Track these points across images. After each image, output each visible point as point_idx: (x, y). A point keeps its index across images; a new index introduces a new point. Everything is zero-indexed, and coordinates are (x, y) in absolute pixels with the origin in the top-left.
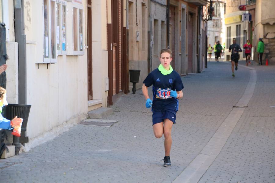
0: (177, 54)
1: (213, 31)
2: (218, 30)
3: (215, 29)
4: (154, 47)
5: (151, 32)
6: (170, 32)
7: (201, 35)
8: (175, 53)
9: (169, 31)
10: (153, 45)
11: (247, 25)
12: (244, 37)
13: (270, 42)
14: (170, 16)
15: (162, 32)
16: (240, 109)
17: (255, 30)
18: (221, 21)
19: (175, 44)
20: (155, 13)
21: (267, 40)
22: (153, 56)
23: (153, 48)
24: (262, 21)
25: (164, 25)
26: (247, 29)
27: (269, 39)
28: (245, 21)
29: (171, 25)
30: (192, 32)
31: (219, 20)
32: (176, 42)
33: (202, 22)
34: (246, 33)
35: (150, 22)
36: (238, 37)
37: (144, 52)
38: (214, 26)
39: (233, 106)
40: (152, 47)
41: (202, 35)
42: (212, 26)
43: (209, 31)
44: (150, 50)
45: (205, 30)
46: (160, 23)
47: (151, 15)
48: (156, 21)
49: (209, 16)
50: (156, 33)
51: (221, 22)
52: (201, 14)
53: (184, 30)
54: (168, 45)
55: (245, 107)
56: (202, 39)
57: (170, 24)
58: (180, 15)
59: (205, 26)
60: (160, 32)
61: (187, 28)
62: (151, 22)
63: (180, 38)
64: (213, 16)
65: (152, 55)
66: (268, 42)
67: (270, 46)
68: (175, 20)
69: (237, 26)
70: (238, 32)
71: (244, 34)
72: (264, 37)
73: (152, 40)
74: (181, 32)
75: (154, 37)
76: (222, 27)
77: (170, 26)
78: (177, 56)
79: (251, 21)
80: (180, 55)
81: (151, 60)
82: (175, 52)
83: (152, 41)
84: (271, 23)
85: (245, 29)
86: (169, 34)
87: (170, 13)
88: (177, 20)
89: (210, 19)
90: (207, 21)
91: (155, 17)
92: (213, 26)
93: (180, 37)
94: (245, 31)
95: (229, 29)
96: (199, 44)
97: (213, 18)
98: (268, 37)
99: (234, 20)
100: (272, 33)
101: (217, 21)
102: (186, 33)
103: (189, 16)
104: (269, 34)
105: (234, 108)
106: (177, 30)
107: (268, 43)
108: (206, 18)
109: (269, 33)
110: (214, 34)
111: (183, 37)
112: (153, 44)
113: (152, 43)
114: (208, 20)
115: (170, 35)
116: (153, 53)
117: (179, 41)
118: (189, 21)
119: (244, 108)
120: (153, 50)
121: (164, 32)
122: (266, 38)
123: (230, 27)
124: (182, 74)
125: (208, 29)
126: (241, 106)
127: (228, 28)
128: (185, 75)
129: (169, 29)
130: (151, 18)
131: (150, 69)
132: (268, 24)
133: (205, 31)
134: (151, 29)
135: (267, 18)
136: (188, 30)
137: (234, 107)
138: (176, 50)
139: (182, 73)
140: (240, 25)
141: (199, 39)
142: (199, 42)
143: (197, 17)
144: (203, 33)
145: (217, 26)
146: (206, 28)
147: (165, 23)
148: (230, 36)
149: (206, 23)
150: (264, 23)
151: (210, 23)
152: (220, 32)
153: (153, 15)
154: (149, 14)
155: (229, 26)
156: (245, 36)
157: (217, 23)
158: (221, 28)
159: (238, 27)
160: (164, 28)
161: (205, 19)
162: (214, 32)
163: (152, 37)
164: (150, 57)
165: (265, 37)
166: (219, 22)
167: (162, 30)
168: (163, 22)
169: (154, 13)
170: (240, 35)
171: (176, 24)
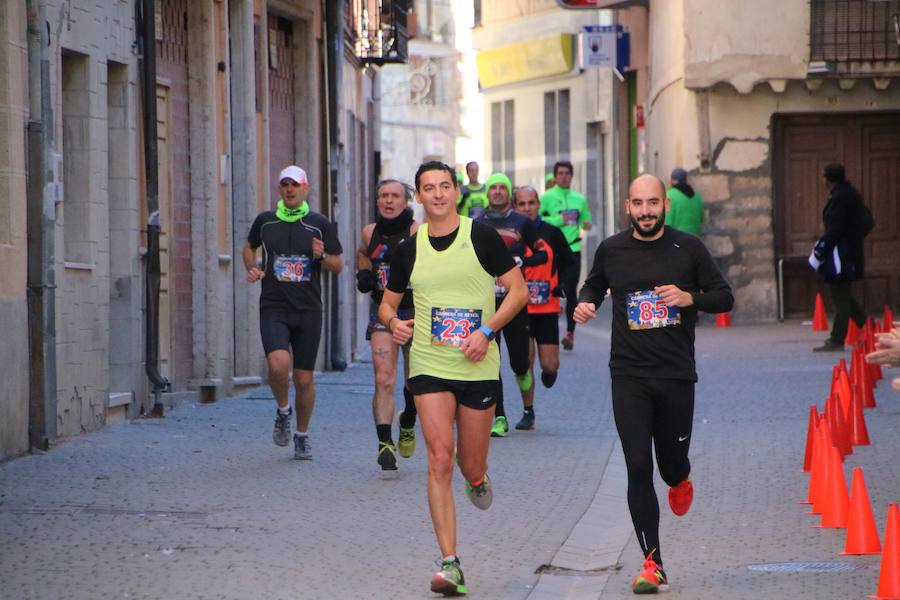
0: (208, 258)
1: (413, 126)
2: (439, 117)
3: (421, 114)
4: (66, 218)
5: (46, 128)
6: (161, 131)
7: (346, 148)
8: (194, 251)
9: (155, 122)
10: (57, 204)
11: (607, 91)
12: (590, 164)
13: (735, 194)
14: (158, 36)
15: (110, 128)
16: (578, 580)
17: (652, 121)
18: (453, 66)
19: (190, 199)
20: (64, 14)
21: (722, 180)
22: (58, 269)
23: (61, 220)
24: (689, 68)
25: (124, 90)
26: (604, 114)
27: (731, 175)
28: (592, 72)
29: (166, 88)
30: (294, 131)
31: (446, 65)
32: (197, 192)
33: (347, 73)
34: (603, 136)
35: (36, 69)
36: (558, 158)
37: (10, 246)
38: (418, 98)
39: (538, 565)
40: (52, 216)
41: (352, 149)
42: (407, 96)
43: (390, 124)
44: (41, 233)
45: (364, 119)
46: (97, 73)
47: (40, 26)
48: (72, 60)
49: (386, 40)
50: (75, 138)
51: (456, 75)
52: (343, 24)
53: (246, 120)
54: (153, 206)
55: (602, 570)
56: (353, 175)
57: (160, 79)
58: (221, 28)
59: (367, 94)
60: (98, 130)
61: (259, 108)
62: (45, 65)
63: (220, 166)
64: (411, 38)
65: (52, 262)
66: (724, 195)
67: (739, 215)
68: (186, 61)
69: (550, 96)
70: (556, 134)
71: (590, 145)
72: (705, 163)
73: (51, 173)
74: (224, 132)
75: (65, 157)
76: (463, 103)
77: (160, 92)
78: (207, 269)
79: (626, 69)
80: (223, 263)
81: (46, 293)
82: (191, 245)
83: (51, 180)
84: (743, 83)
85: (598, 119)
86: (156, 138)
87: (158, 18)
88: (202, 55)
89: (394, 54)
90: (375, 66)
91: (68, 41)
92: (413, 95)
93: (223, 158)
94: (594, 127)
95: (503, 113)
96: (335, 200)
97: (413, 47)
98: (723, 163)
99: (529, 63)
100: (746, 140)
101: (434, 67)
102: (257, 135)
103: (273, 33)
104: (728, 144)
105: (544, 576)
106: (205, 119)
107: (729, 200)
108: (372, 49)
109: (733, 140)
110: (417, 141)
111: (237, 157)
112: (61, 198)
113: (52, 191)
114: (380, 62)
115: (159, 142)
116: (58, 254)
117: (215, 184)
118: (275, 64)
119: (603, 577)
120: (57, 236)
121: (125, 128)
122: (716, 171)
123: (510, 104)
124: (236, 379)
125: (385, 114)
126: (582, 568)
127: (496, 106)
128: (254, 385)
129: (155, 114)
130: (41, 42)
131: (45, 346)
132: (722, 88)
133: (367, 128)
134: (46, 108)
135: (716, 56)
136: (267, 118)
137: (544, 568)
138: (196, 237)
139: (235, 375)
140: (565, 93)
141: (335, 173)
142: (334, 190)
143: (320, 42)
144: (357, 134)
145: (431, 96)
146: (372, 106)
147: (132, 74)
148: (510, 155)
149: (373, 76)
150: (704, 84)
151: (392, 77)
152: (451, 131)
153: (54, 29)
154: (31, 17)
155: (501, 96)
156: (596, 154)
157: (432, 78)
158: (460, 110)
159: (557, 102)
160: (125, 107)
161: (365, 55)
162: (420, 132)
163: (54, 157)
164: (45, 280)
165: (708, 162)
166: (448, 74)
167: (110, 119)
168: (114, 67)
169: (62, 14)
170: (565, 147)
171: (193, 83)
